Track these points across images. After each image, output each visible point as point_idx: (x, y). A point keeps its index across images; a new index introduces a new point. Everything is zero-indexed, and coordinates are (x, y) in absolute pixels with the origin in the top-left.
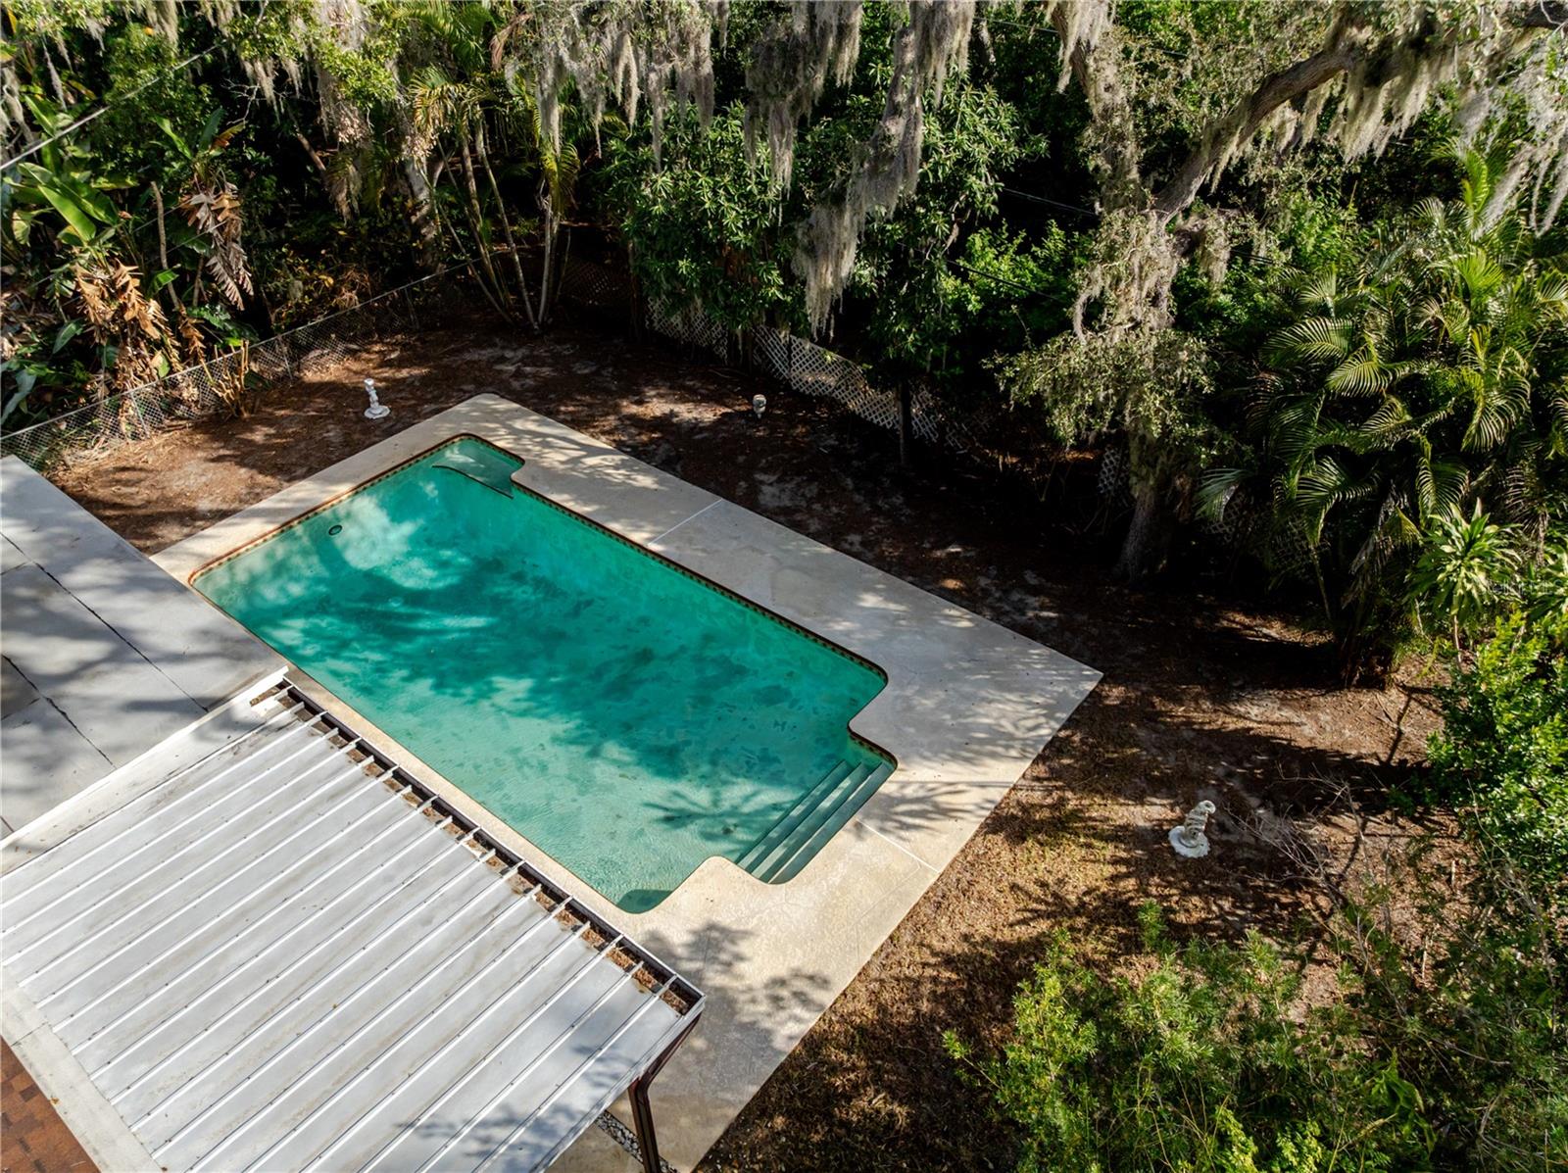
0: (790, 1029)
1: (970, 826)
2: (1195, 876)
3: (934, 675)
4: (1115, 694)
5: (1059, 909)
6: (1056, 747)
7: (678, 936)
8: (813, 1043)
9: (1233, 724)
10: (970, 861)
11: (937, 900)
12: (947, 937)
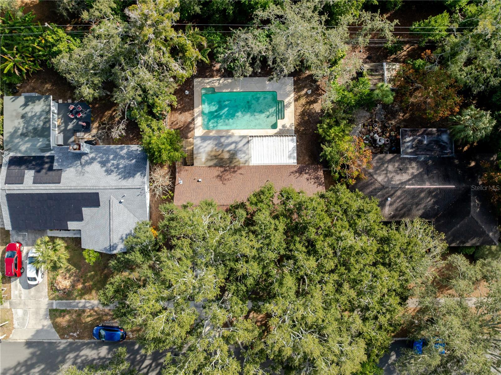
0: (293, 128)
1: (293, 103)
2: (311, 95)
3: (280, 88)
4: (295, 78)
5: (304, 105)
6: (295, 89)
7: (281, 128)
8: (295, 128)
9: (306, 75)
10: (295, 106)
11: (295, 111)
12: (298, 114)
